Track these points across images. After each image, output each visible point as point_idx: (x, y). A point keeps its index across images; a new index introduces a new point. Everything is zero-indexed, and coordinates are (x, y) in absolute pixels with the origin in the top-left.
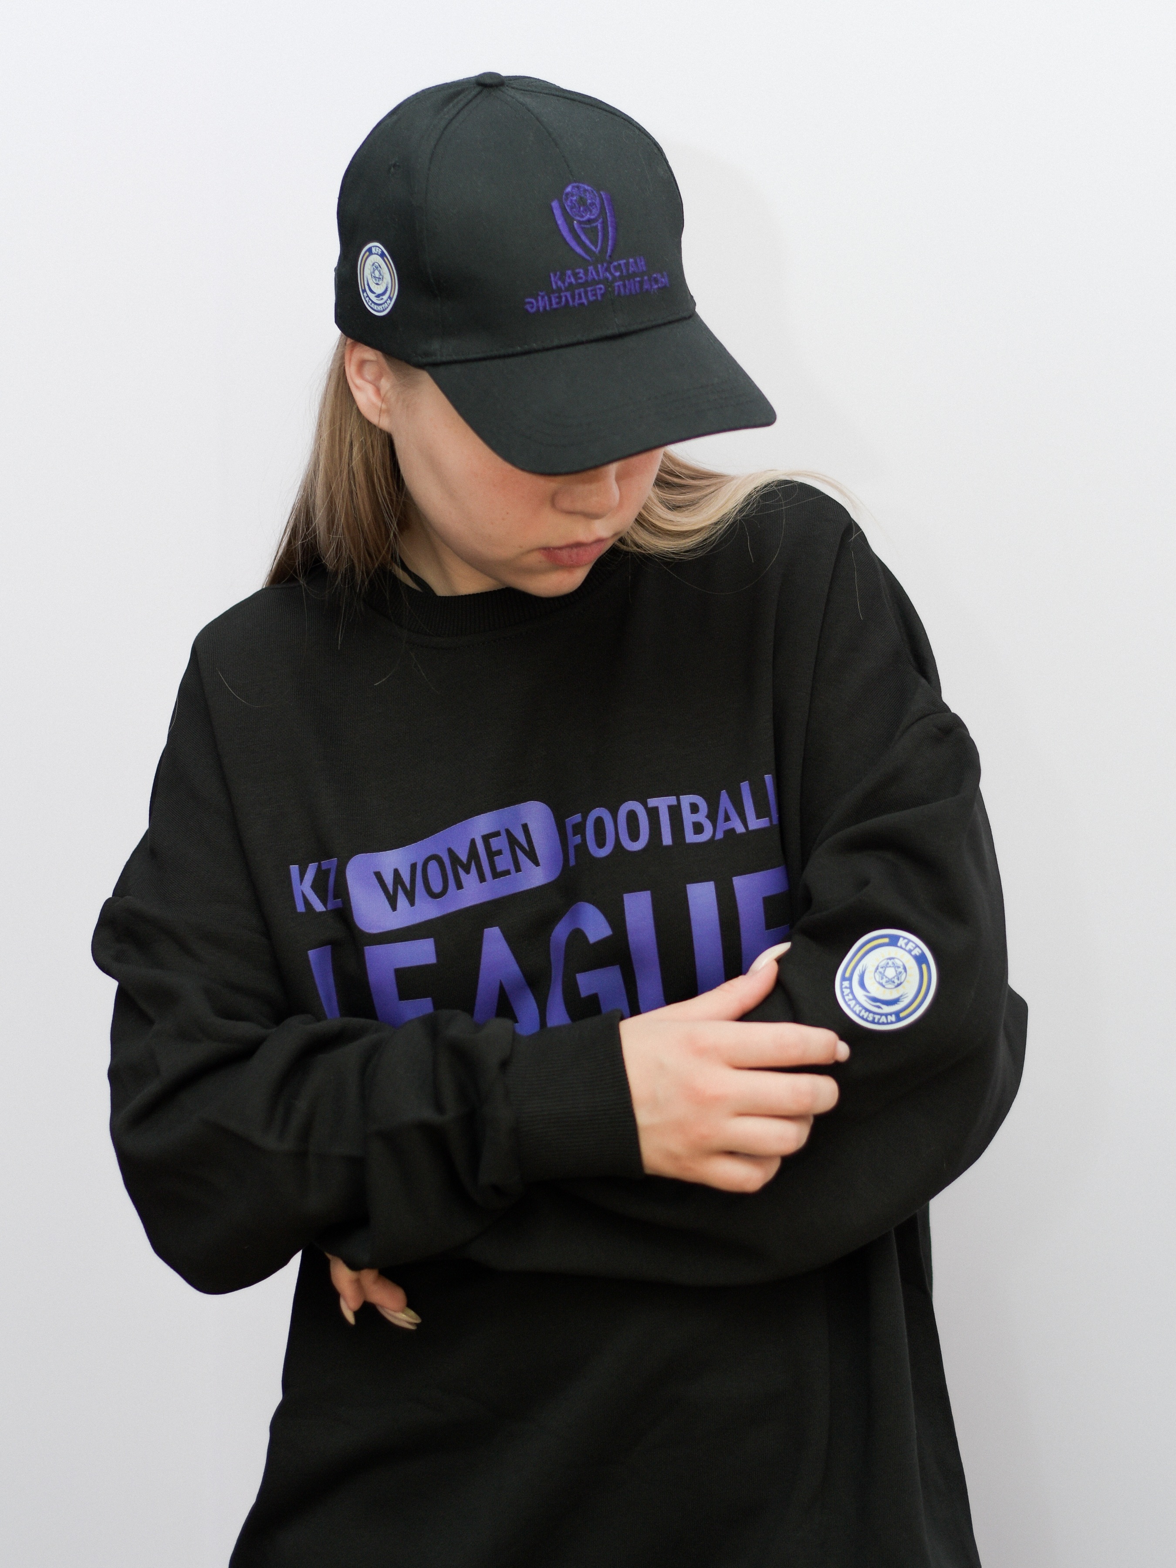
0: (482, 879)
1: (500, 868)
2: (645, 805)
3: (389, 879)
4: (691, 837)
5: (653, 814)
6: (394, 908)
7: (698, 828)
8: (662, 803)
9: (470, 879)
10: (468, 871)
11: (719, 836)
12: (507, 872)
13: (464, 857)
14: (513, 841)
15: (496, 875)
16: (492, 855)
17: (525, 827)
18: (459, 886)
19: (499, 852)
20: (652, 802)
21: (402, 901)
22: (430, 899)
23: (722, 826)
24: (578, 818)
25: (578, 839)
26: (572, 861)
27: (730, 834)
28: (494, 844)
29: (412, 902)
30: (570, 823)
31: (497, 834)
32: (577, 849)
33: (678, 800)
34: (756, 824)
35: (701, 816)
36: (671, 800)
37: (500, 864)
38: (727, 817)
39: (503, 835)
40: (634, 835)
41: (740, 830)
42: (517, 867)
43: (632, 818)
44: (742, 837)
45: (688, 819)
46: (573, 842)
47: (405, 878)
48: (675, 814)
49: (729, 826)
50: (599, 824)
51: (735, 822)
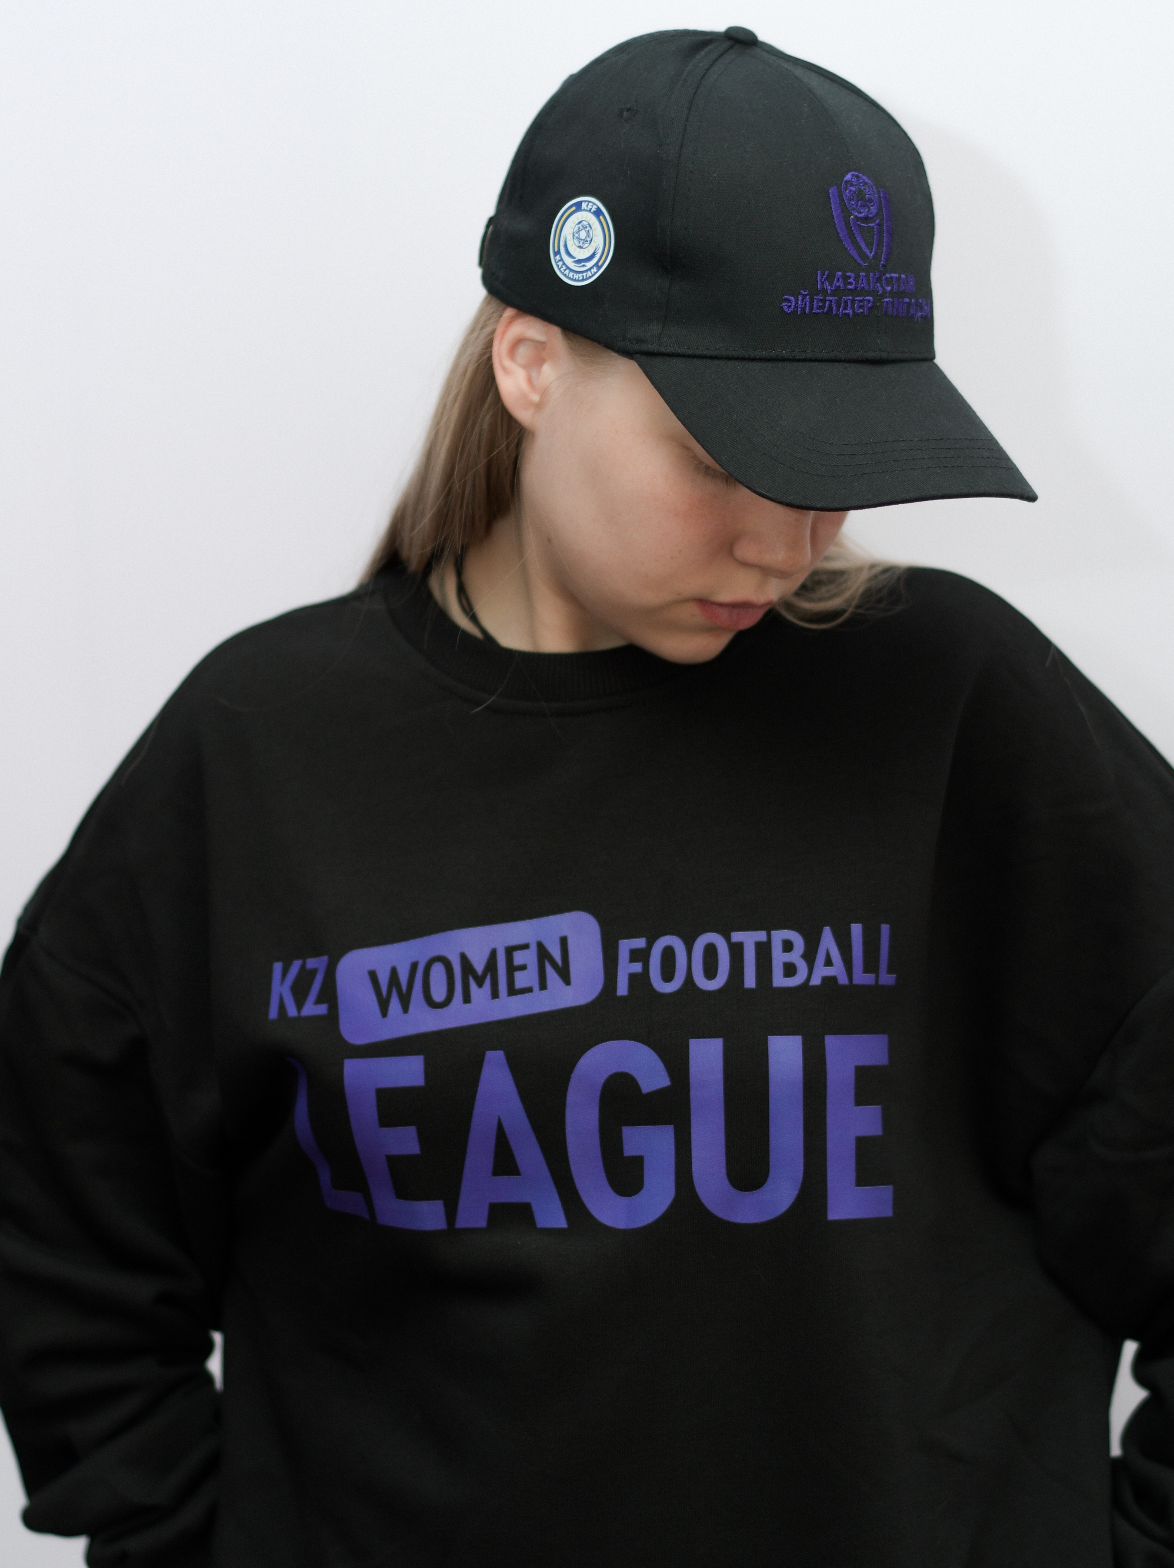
0: (495, 994)
1: (520, 983)
2: (728, 938)
3: (384, 979)
4: (779, 980)
5: (736, 951)
6: (384, 1013)
7: (790, 970)
8: (749, 939)
9: (481, 994)
10: (480, 984)
11: (816, 981)
12: (529, 990)
13: (479, 966)
14: (543, 954)
15: (513, 991)
16: (512, 969)
17: (564, 941)
18: (467, 999)
19: (523, 967)
20: (737, 937)
21: (395, 1005)
22: (427, 1008)
23: (820, 973)
24: (640, 943)
25: (637, 967)
26: (622, 989)
27: (829, 981)
28: (519, 958)
29: (405, 1009)
30: (626, 946)
31: (525, 947)
32: (633, 977)
33: (769, 936)
34: (861, 978)
35: (796, 957)
36: (761, 936)
37: (522, 980)
38: (828, 962)
39: (534, 948)
40: (710, 972)
41: (843, 980)
42: (543, 986)
43: (711, 951)
44: (844, 987)
45: (779, 958)
46: (626, 968)
47: (403, 978)
48: (764, 951)
49: (829, 972)
50: (668, 955)
51: (837, 970)
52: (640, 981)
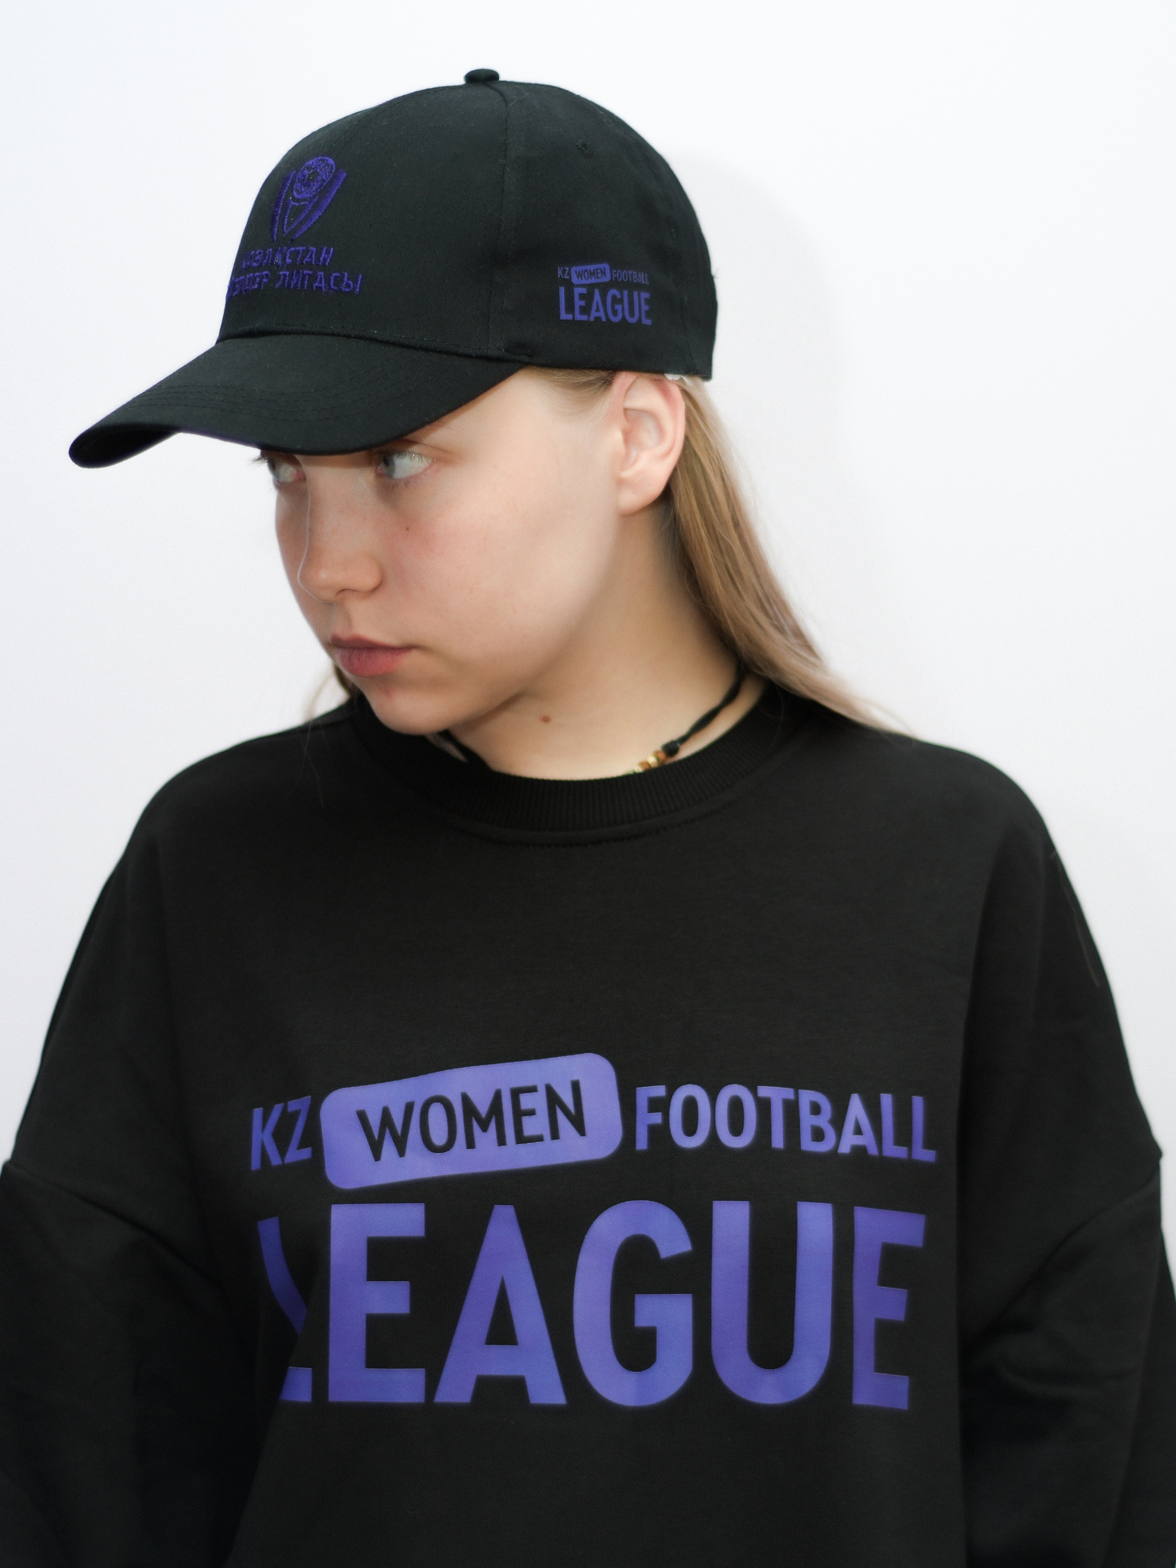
0: (501, 1141)
1: (528, 1131)
2: (754, 1092)
3: (375, 1120)
4: (808, 1144)
5: (764, 1107)
6: (377, 1156)
7: (818, 1135)
8: (776, 1095)
9: (486, 1139)
10: (484, 1128)
11: (845, 1148)
12: (539, 1139)
13: (481, 1110)
14: (553, 1099)
15: (521, 1139)
16: (519, 1114)
17: (576, 1087)
18: (470, 1144)
19: (531, 1113)
20: (764, 1091)
21: (389, 1148)
22: (426, 1151)
23: (848, 1141)
24: (660, 1091)
25: (657, 1118)
26: (642, 1143)
27: (859, 1151)
28: (526, 1101)
29: (401, 1152)
30: (645, 1094)
31: (533, 1089)
32: (653, 1130)
33: (797, 1094)
34: (893, 1150)
35: (823, 1121)
36: (788, 1093)
37: (530, 1126)
38: (858, 1131)
39: (542, 1091)
40: (736, 1128)
41: (873, 1150)
42: (555, 1135)
43: (736, 1106)
44: (873, 1158)
45: (807, 1121)
46: (646, 1119)
47: (398, 1120)
48: (792, 1110)
49: (859, 1141)
50: (690, 1105)
51: (867, 1140)
52: (659, 1134)
